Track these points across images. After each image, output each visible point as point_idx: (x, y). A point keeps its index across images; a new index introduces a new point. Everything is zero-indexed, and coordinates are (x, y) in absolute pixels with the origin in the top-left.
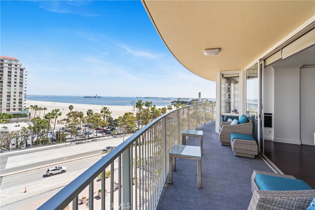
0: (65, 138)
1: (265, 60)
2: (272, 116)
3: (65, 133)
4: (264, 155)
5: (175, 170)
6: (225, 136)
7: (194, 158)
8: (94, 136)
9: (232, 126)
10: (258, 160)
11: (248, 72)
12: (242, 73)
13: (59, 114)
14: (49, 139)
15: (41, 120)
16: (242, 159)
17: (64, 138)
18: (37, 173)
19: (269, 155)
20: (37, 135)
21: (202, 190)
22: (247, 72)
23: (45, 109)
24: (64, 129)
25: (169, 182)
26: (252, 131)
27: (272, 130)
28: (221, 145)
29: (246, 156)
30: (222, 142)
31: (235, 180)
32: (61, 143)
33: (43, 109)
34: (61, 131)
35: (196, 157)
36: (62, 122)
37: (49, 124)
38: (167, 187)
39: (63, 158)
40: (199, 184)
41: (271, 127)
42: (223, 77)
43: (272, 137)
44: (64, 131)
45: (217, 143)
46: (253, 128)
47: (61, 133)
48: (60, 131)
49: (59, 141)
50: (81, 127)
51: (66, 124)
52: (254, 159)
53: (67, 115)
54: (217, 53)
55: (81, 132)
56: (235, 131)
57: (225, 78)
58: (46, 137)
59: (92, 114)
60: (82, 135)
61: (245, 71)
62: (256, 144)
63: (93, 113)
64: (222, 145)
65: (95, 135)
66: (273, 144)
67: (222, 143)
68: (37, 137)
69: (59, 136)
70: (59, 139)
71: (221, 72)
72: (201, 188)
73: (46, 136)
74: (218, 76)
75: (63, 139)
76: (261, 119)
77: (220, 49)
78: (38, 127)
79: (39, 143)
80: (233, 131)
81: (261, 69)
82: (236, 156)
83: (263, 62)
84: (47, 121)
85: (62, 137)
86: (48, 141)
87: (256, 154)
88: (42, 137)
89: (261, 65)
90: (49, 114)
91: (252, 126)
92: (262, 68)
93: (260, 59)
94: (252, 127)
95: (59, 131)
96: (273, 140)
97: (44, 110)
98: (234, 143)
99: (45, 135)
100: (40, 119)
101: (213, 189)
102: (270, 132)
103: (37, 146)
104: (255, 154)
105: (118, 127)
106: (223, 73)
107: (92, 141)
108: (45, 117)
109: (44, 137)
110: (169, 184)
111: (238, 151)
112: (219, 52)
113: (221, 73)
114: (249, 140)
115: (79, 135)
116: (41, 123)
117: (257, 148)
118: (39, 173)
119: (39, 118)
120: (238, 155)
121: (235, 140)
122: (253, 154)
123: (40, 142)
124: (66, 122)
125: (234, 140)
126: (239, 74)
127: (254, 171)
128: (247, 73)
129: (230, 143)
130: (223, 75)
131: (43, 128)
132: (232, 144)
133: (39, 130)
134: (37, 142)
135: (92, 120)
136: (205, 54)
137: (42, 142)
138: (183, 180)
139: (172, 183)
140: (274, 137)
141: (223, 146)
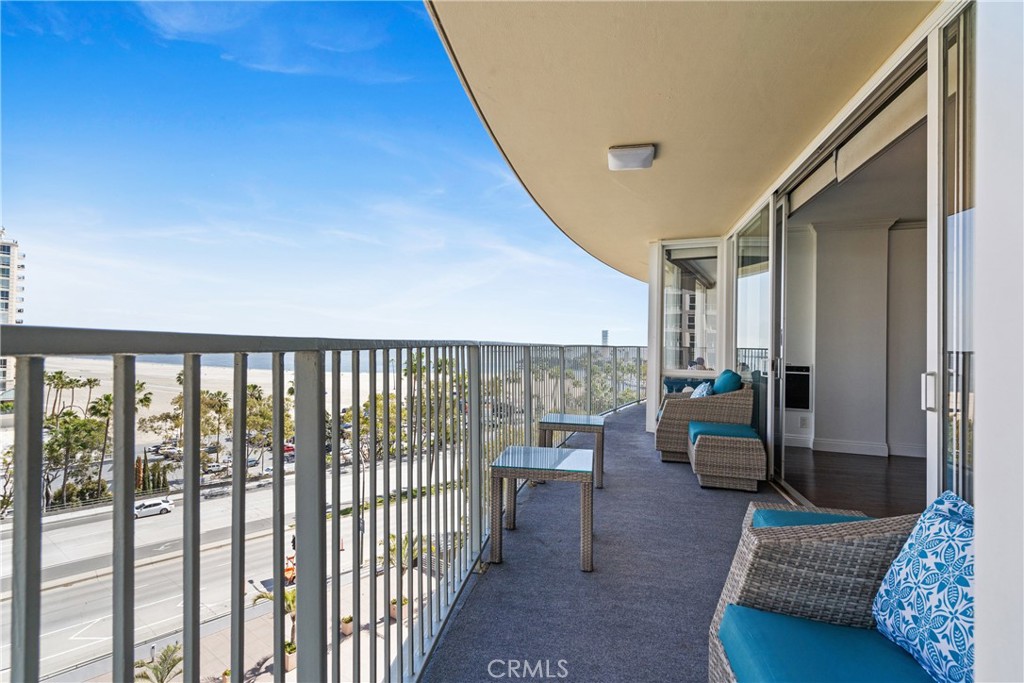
0: (165, 479)
1: (789, 194)
2: (810, 373)
3: (166, 463)
4: (783, 483)
5: (513, 528)
6: (673, 432)
7: (570, 477)
8: (265, 473)
9: (696, 400)
10: (766, 496)
11: (741, 244)
12: (725, 245)
13: (141, 401)
14: (109, 485)
15: (76, 421)
16: (721, 494)
17: (159, 478)
18: (63, 601)
19: (798, 483)
20: (62, 473)
21: (593, 575)
22: (738, 243)
23: (91, 383)
24: (160, 452)
25: (492, 557)
26: (750, 414)
27: (810, 415)
28: (658, 461)
29: (732, 486)
30: (663, 452)
31: (697, 547)
32: (151, 497)
33: (84, 385)
34: (150, 456)
35: (577, 472)
36: (155, 425)
37: (106, 435)
38: (485, 572)
39: (159, 545)
40: (584, 559)
41: (806, 406)
42: (669, 259)
43: (809, 438)
44: (162, 457)
45: (650, 456)
46: (754, 405)
47: (150, 465)
48: (146, 457)
49: (144, 488)
50: (223, 442)
51: (170, 432)
52: (755, 492)
53: (174, 402)
54: (647, 163)
55: (220, 461)
56: (701, 418)
57: (675, 262)
58: (95, 478)
59: (259, 398)
60: (225, 469)
61: (734, 239)
62: (762, 447)
63: (263, 396)
64: (663, 461)
65: (268, 470)
66: (810, 457)
67: (663, 456)
68: (62, 477)
69: (144, 472)
70: (144, 483)
71: (665, 243)
72: (592, 571)
73: (95, 473)
74: (655, 257)
75: (158, 483)
76: (776, 375)
77: (656, 146)
78: (67, 445)
79: (69, 500)
80: (695, 417)
81: (778, 225)
82: (703, 487)
83: (783, 202)
84: (100, 425)
85: (154, 475)
86: (103, 490)
87: (762, 476)
88: (80, 478)
89: (779, 211)
90: (107, 398)
91: (752, 399)
92: (781, 222)
93: (776, 192)
94: (751, 403)
95: (143, 458)
96: (811, 446)
97: (88, 387)
98: (699, 446)
99: (92, 469)
100: (76, 417)
101: (628, 573)
102: (804, 423)
103: (62, 507)
104: (758, 478)
105: (347, 441)
106: (672, 245)
107: (260, 486)
108: (93, 408)
109: (90, 478)
110: (489, 564)
111: (708, 471)
112: (654, 162)
113: (663, 246)
114: (742, 436)
115: (214, 469)
116: (76, 430)
117: (764, 458)
118: (68, 599)
119: (69, 414)
120: (710, 484)
121: (701, 438)
122: (752, 478)
123: (75, 493)
124: (169, 424)
125: (699, 437)
126: (716, 247)
127: (751, 503)
128: (738, 247)
129: (686, 453)
130: (669, 252)
131: (84, 446)
132: (693, 450)
133: (70, 456)
134: (65, 494)
135: (261, 420)
136: (612, 163)
137: (81, 494)
138: (536, 554)
139: (501, 562)
140: (815, 436)
141: (665, 464)
